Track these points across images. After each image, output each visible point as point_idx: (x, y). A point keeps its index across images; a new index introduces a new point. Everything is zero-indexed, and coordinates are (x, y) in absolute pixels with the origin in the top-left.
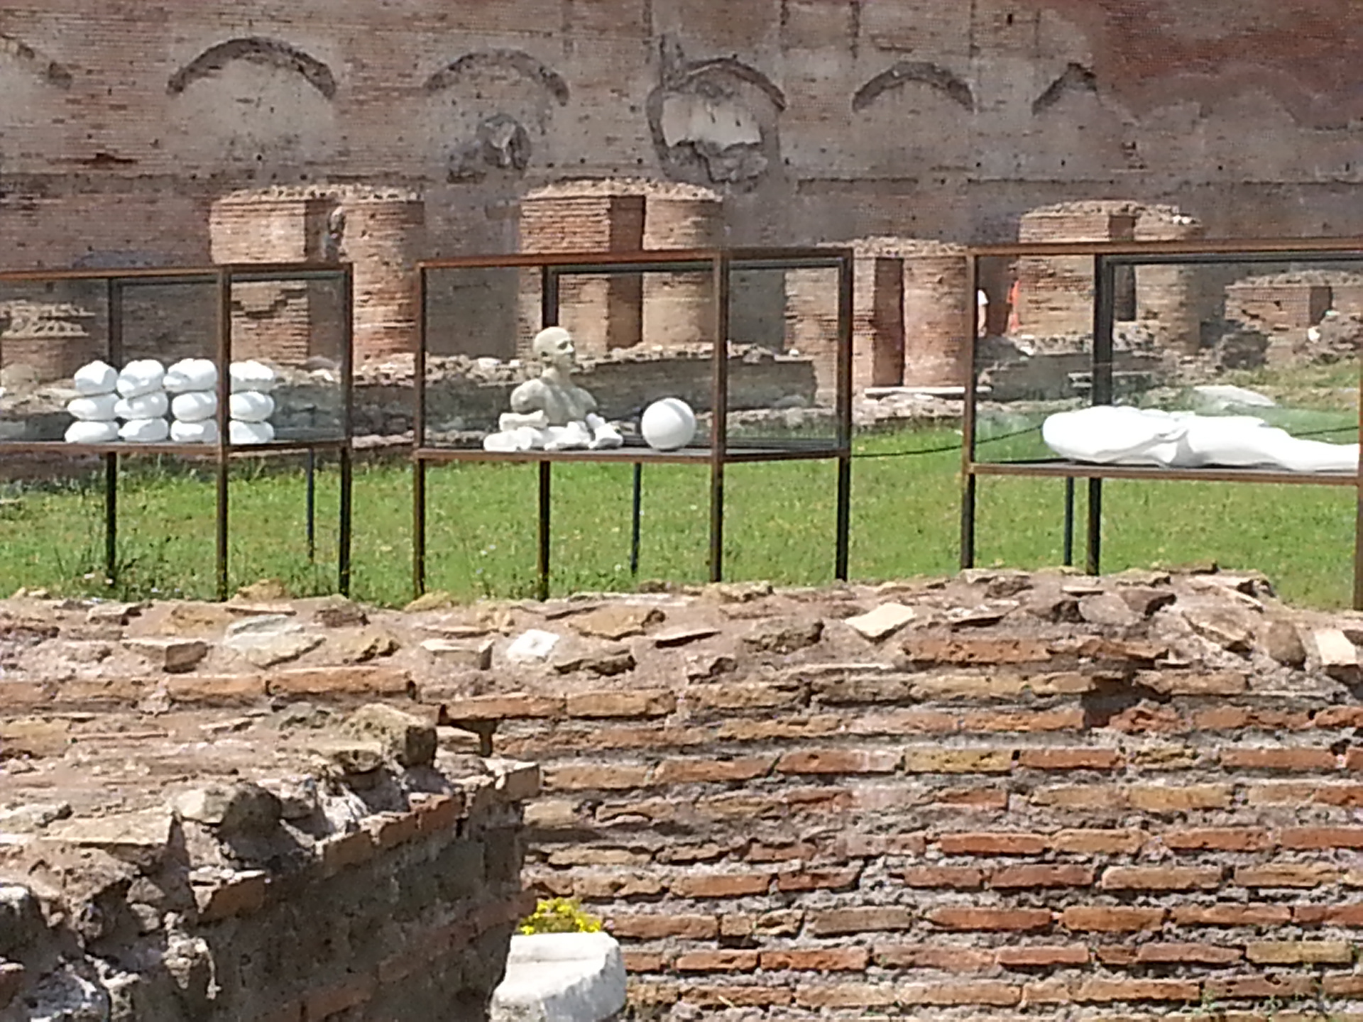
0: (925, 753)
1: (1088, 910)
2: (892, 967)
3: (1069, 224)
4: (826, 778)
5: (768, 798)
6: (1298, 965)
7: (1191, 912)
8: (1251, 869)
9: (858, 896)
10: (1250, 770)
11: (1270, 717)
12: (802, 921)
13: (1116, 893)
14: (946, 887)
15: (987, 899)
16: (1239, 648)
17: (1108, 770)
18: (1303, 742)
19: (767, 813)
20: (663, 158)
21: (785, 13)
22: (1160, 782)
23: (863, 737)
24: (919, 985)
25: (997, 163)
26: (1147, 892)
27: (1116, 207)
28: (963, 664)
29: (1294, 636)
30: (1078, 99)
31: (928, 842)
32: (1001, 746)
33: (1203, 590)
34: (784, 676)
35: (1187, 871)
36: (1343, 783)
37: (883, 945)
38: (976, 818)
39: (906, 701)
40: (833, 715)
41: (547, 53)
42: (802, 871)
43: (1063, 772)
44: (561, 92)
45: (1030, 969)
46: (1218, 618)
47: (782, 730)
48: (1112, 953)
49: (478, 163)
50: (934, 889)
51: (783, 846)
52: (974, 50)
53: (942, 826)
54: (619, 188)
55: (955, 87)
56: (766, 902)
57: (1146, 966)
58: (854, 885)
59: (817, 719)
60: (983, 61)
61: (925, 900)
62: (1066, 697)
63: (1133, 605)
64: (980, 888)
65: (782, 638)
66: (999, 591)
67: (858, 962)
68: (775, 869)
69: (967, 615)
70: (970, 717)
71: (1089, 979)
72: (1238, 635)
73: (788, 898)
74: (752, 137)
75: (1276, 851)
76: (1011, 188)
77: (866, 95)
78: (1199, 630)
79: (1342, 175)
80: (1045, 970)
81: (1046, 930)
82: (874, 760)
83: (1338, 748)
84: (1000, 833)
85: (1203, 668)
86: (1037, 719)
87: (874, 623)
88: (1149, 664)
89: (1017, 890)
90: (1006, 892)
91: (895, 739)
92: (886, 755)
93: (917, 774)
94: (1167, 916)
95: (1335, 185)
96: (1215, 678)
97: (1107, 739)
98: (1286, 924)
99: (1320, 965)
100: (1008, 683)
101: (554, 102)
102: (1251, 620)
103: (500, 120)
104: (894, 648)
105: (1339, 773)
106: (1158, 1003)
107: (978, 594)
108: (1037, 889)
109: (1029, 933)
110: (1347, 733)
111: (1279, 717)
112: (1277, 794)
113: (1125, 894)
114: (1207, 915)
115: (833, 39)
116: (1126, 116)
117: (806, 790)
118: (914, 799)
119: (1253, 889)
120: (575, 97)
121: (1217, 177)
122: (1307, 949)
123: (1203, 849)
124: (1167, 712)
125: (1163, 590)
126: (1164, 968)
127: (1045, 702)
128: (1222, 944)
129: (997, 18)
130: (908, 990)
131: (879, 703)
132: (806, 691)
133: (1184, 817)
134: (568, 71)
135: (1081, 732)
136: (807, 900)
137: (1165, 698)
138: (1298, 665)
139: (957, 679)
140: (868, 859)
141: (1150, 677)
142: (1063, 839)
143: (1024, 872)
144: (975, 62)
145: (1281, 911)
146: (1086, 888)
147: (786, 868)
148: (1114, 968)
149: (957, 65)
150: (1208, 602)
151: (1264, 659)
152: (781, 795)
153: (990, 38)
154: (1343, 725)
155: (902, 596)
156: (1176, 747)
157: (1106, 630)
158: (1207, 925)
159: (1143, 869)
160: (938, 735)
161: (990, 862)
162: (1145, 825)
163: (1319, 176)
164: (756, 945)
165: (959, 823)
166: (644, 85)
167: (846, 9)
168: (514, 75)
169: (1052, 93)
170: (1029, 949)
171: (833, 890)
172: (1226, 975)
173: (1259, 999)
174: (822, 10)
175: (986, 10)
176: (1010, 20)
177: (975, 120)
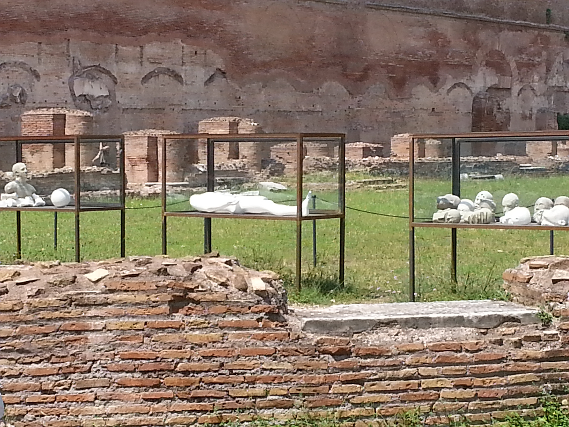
0: (113, 323)
1: (173, 379)
2: (104, 400)
3: (216, 125)
4: (78, 332)
5: (57, 340)
6: (247, 397)
7: (209, 379)
8: (230, 363)
9: (91, 375)
10: (229, 328)
11: (236, 309)
12: (71, 384)
13: (183, 372)
14: (122, 371)
15: (137, 375)
16: (223, 284)
17: (178, 329)
18: (247, 318)
19: (57, 345)
20: (74, 100)
21: (117, 49)
22: (197, 332)
23: (91, 317)
24: (114, 406)
25: (192, 103)
26: (194, 372)
27: (232, 119)
28: (126, 291)
29: (243, 280)
30: (220, 81)
31: (115, 355)
32: (140, 320)
33: (212, 264)
34: (62, 296)
35: (207, 364)
36: (260, 332)
37: (100, 392)
38: (132, 346)
39: (106, 304)
40: (80, 309)
41: (32, 63)
42: (70, 366)
43: (163, 329)
44: (38, 76)
45: (153, 400)
46: (217, 274)
47: (62, 315)
48: (181, 394)
49: (8, 101)
50: (118, 372)
51: (63, 357)
52: (183, 64)
53: (120, 349)
54: (56, 111)
55: (177, 77)
56: (58, 378)
57: (193, 399)
58: (89, 371)
59: (74, 311)
60: (187, 67)
61: (115, 376)
62: (163, 303)
63: (187, 269)
64: (134, 371)
65: (61, 282)
66: (140, 264)
67: (91, 398)
68: (60, 365)
69: (127, 273)
70: (129, 310)
71: (174, 403)
72: (223, 280)
73: (66, 375)
74: (106, 93)
75: (238, 357)
76: (197, 112)
77: (146, 79)
78: (209, 278)
79: (311, 108)
80: (159, 400)
81: (158, 386)
82: (95, 326)
83: (259, 320)
84: (141, 351)
85: (211, 291)
86: (153, 310)
87: (93, 276)
88: (192, 290)
89: (148, 372)
90: (144, 372)
91: (102, 318)
92: (99, 324)
93: (111, 331)
94: (201, 380)
95: (308, 112)
96: (215, 295)
97: (178, 317)
98: (243, 383)
99: (255, 397)
100: (142, 298)
101: (35, 80)
102: (228, 274)
103: (16, 86)
104: (101, 285)
105: (260, 329)
106: (199, 412)
107: (133, 265)
108: (154, 371)
109: (153, 387)
110: (262, 314)
111: (238, 309)
112: (238, 336)
113: (186, 373)
114: (215, 380)
115: (134, 59)
116: (237, 87)
117: (71, 337)
118: (110, 339)
119: (231, 370)
120: (42, 79)
121: (269, 109)
122: (250, 391)
123: (213, 356)
124: (199, 307)
125: (199, 263)
126: (200, 399)
127: (156, 305)
128: (221, 390)
129: (191, 52)
130: (109, 408)
131: (96, 305)
132: (70, 301)
133: (206, 345)
134: (40, 69)
135: (168, 315)
136: (73, 376)
137: (198, 302)
138: (245, 290)
139: (124, 296)
140: (94, 361)
141: (192, 295)
142: (163, 353)
143: (150, 365)
144: (184, 67)
145: (241, 378)
146: (172, 371)
147: (65, 365)
148: (183, 399)
149: (178, 69)
150: (213, 268)
151: (232, 288)
152: (62, 338)
153: (189, 59)
154: (261, 312)
155: (106, 266)
156: (202, 320)
157: (177, 278)
158: (215, 383)
159: (192, 363)
160: (118, 316)
161: (138, 362)
162: (192, 348)
163: (303, 109)
164: (55, 393)
165: (126, 348)
166: (68, 74)
167: (138, 48)
168: (21, 70)
169: (211, 79)
170: (152, 393)
171: (82, 373)
172: (222, 401)
173: (234, 410)
174: (130, 49)
175: (188, 50)
176: (196, 53)
177: (184, 88)
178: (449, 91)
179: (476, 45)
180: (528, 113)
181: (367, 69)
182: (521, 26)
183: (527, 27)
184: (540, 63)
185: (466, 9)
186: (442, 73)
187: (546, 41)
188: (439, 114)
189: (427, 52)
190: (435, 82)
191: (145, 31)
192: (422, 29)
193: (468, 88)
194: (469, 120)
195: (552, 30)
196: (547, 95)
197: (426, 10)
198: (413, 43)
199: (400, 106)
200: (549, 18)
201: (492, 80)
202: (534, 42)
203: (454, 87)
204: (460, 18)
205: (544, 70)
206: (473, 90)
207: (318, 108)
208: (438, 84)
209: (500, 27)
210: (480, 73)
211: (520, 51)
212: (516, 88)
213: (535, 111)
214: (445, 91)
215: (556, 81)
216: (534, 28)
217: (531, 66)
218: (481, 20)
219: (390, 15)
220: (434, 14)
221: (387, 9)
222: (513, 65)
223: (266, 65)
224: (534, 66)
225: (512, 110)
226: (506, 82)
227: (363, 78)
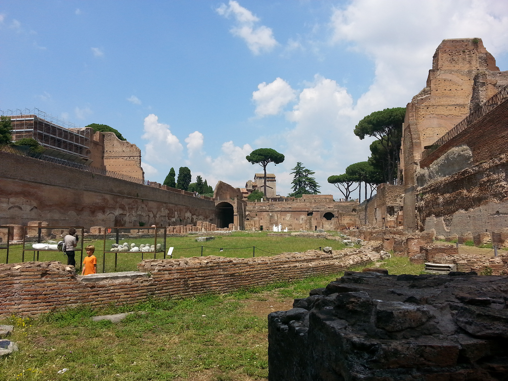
0: (22, 281)
1: (41, 297)
2: (18, 304)
3: (34, 223)
4: (11, 284)
5: (3, 287)
6: (64, 301)
7: (52, 296)
8: (59, 291)
9: (14, 297)
10: (59, 281)
11: (61, 276)
12: (7, 300)
13: (44, 295)
14: (25, 295)
15: (29, 296)
16: (58, 269)
17: (44, 282)
18: (65, 278)
19: (3, 288)
22: (49, 283)
23: (15, 280)
24: (21, 306)
25: (25, 216)
26: (48, 294)
27: (39, 222)
28: (27, 272)
29: (64, 268)
30: (35, 210)
31: (23, 290)
32: (31, 280)
34: (6, 273)
35: (52, 292)
36: (69, 282)
37: (17, 302)
38: (28, 288)
39: (20, 276)
40: (12, 277)
42: (7, 294)
43: (38, 282)
45: (34, 303)
46: (56, 266)
47: (5, 279)
50: (23, 295)
51: (5, 292)
52: (23, 204)
53: (24, 289)
55: (20, 208)
56: (3, 298)
57: (47, 302)
58: (14, 296)
59: (10, 278)
61: (22, 297)
62: (39, 275)
63: (46, 265)
64: (28, 295)
65: (6, 269)
66: (31, 264)
67: (14, 304)
68: (4, 294)
69: (28, 266)
70: (28, 277)
71: (41, 304)
73: (5, 297)
75: (62, 289)
76: (27, 219)
77: (10, 208)
78: (53, 267)
79: (65, 219)
80: (36, 303)
81: (36, 299)
82: (17, 282)
83: (68, 279)
84: (31, 289)
85: (54, 271)
86: (35, 277)
87: (17, 267)
89: (33, 295)
90: (32, 295)
91: (19, 280)
92: (18, 281)
93: (22, 283)
94: (50, 297)
95: (64, 220)
97: (43, 279)
98: (63, 297)
100: (32, 273)
102: (59, 266)
104: (19, 270)
105: (69, 281)
106: (48, 306)
108: (35, 295)
109: (34, 299)
110: (69, 277)
111: (62, 276)
112: (62, 284)
113: (45, 295)
115: (6, 202)
116: (41, 212)
117: (8, 286)
118: (21, 286)
119: (59, 293)
121: (51, 219)
122: (65, 299)
123: (54, 290)
124: (50, 276)
125: (50, 263)
126: (49, 302)
127: (37, 275)
128: (56, 299)
129: (26, 201)
130: (20, 306)
131: (17, 276)
132: (8, 275)
133: (52, 286)
135: (40, 278)
136: (8, 298)
137: (50, 274)
138: (64, 271)
140: (15, 293)
141: (48, 272)
142: (38, 289)
143: (34, 293)
144: (23, 206)
145: (62, 295)
146: (41, 294)
147: (5, 294)
148: (44, 302)
149: (21, 206)
150: (54, 264)
151: (60, 270)
152: (5, 286)
153: (25, 203)
154: (69, 276)
155: (20, 265)
156: (51, 279)
157: (43, 268)
158: (54, 297)
159: (47, 292)
160: (24, 279)
161: (30, 292)
162: (47, 287)
163: (62, 219)
164: (1, 303)
165: (26, 288)
167: (8, 199)
169: (32, 209)
170: (34, 301)
171: (11, 296)
172: (56, 302)
173: (60, 305)
174: (5, 199)
175: (25, 200)
176: (27, 201)
177: (23, 212)
178: (108, 215)
179: (117, 202)
180: (131, 221)
181: (83, 208)
182: (129, 197)
183: (131, 198)
184: (135, 208)
185: (114, 192)
186: (106, 210)
187: (137, 202)
188: (105, 221)
189: (102, 203)
190: (104, 212)
191: (10, 194)
192: (100, 197)
193: (114, 214)
194: (114, 223)
195: (138, 199)
196: (136, 216)
197: (102, 192)
198: (98, 201)
199: (93, 219)
200: (137, 196)
201: (121, 212)
202: (133, 202)
203: (110, 213)
204: (112, 194)
205: (136, 210)
206: (115, 214)
207: (67, 219)
208: (105, 213)
209: (124, 197)
210: (117, 210)
211: (129, 204)
212: (128, 214)
213: (133, 221)
214: (107, 215)
215: (139, 213)
216: (133, 198)
217: (132, 208)
218: (118, 195)
219: (91, 193)
220: (104, 193)
221: (90, 191)
222: (127, 208)
223: (50, 206)
224: (133, 208)
225: (126, 220)
226: (125, 213)
227: (82, 210)
